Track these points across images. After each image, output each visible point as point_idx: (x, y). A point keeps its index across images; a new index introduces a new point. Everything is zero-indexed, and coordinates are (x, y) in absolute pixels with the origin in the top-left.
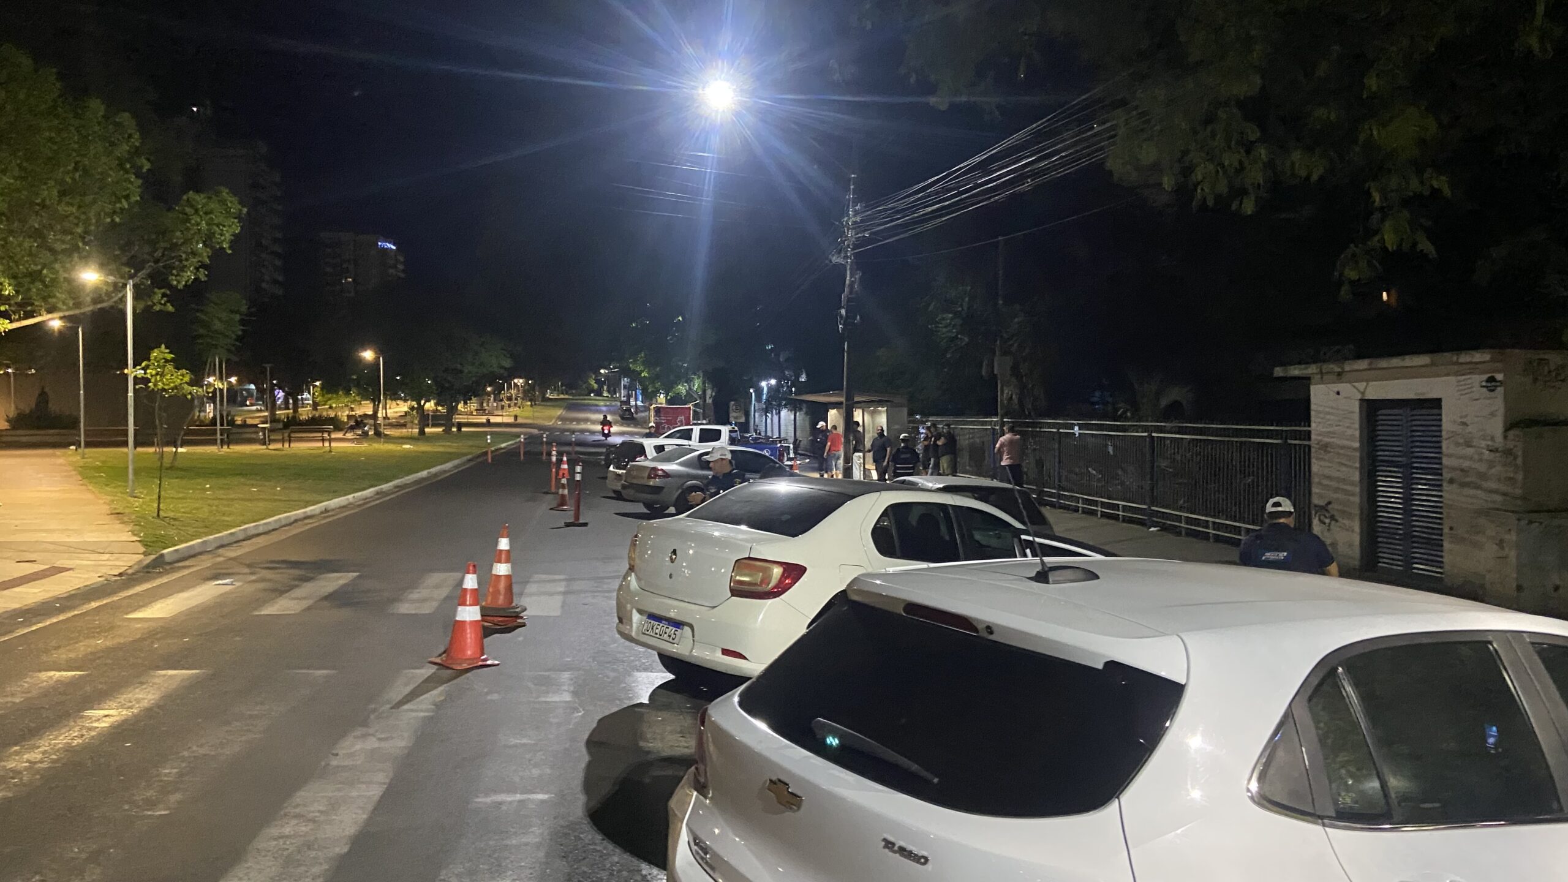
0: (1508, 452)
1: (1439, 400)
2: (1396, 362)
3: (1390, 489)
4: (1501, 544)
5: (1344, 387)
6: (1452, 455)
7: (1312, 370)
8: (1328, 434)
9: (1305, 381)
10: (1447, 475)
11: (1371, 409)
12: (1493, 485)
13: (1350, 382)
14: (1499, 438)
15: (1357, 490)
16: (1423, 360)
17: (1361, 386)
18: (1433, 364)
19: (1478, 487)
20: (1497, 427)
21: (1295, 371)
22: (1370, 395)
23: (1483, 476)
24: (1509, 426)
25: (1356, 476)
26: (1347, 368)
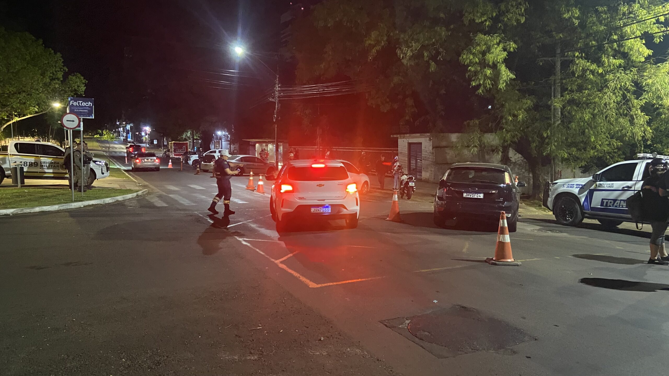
0: (433, 153)
1: (421, 143)
2: (414, 135)
3: (413, 162)
4: (431, 171)
5: (404, 140)
6: (424, 154)
7: (398, 136)
8: (402, 150)
9: (397, 138)
10: (423, 158)
11: (410, 144)
12: (430, 160)
13: (406, 139)
14: (431, 151)
15: (407, 162)
16: (419, 135)
17: (408, 139)
18: (420, 136)
19: (428, 160)
20: (431, 148)
21: (395, 136)
22: (410, 142)
23: (429, 158)
24: (433, 148)
25: (407, 159)
26: (405, 136)
